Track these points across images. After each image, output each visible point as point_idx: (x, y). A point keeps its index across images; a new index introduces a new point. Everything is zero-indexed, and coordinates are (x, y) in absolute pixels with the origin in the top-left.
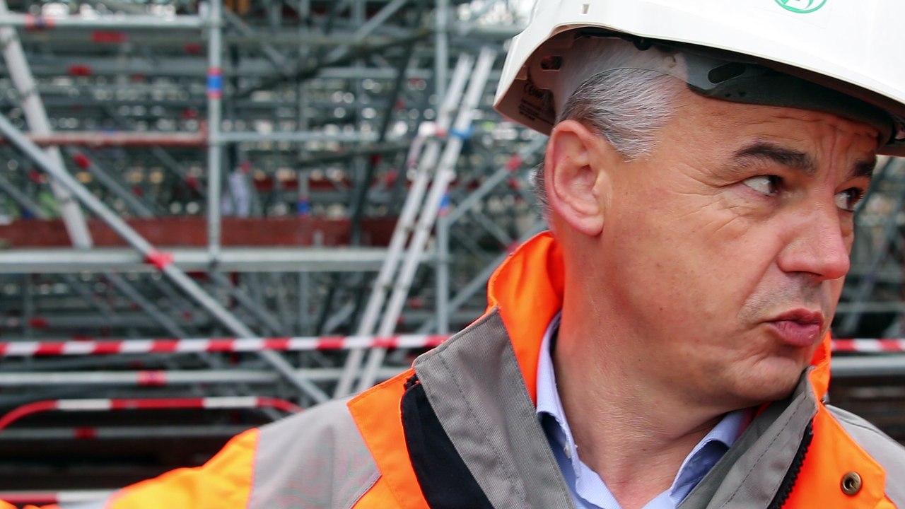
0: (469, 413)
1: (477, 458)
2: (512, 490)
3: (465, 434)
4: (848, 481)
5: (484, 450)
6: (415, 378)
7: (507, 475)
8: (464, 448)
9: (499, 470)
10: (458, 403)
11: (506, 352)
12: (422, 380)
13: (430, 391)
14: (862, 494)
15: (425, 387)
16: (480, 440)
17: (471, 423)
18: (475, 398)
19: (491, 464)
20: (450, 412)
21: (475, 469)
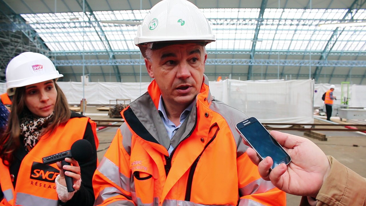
0: (141, 112)
1: (143, 121)
2: (151, 126)
3: (140, 116)
4: (206, 114)
5: (145, 119)
6: (130, 107)
7: (150, 123)
8: (140, 119)
9: (148, 123)
10: (138, 111)
11: (150, 99)
12: (131, 107)
13: (132, 109)
14: (209, 116)
15: (131, 108)
16: (144, 117)
17: (141, 114)
18: (142, 109)
19: (146, 122)
20: (137, 113)
21: (143, 123)
